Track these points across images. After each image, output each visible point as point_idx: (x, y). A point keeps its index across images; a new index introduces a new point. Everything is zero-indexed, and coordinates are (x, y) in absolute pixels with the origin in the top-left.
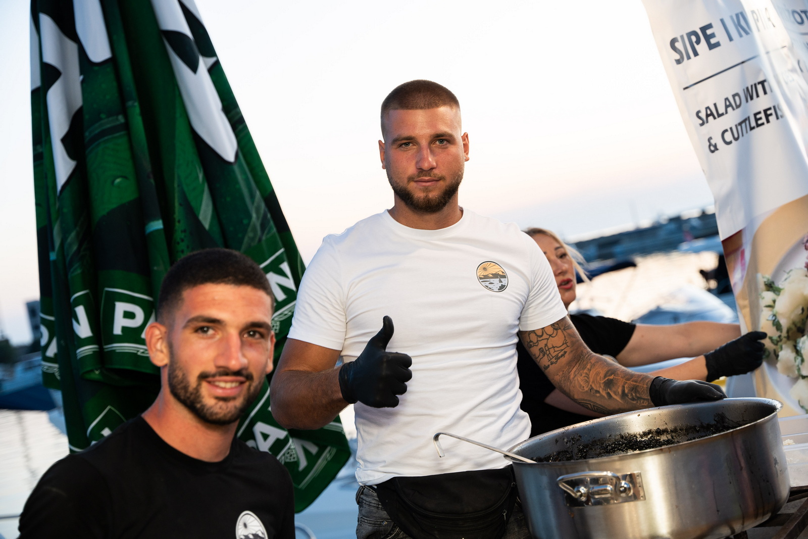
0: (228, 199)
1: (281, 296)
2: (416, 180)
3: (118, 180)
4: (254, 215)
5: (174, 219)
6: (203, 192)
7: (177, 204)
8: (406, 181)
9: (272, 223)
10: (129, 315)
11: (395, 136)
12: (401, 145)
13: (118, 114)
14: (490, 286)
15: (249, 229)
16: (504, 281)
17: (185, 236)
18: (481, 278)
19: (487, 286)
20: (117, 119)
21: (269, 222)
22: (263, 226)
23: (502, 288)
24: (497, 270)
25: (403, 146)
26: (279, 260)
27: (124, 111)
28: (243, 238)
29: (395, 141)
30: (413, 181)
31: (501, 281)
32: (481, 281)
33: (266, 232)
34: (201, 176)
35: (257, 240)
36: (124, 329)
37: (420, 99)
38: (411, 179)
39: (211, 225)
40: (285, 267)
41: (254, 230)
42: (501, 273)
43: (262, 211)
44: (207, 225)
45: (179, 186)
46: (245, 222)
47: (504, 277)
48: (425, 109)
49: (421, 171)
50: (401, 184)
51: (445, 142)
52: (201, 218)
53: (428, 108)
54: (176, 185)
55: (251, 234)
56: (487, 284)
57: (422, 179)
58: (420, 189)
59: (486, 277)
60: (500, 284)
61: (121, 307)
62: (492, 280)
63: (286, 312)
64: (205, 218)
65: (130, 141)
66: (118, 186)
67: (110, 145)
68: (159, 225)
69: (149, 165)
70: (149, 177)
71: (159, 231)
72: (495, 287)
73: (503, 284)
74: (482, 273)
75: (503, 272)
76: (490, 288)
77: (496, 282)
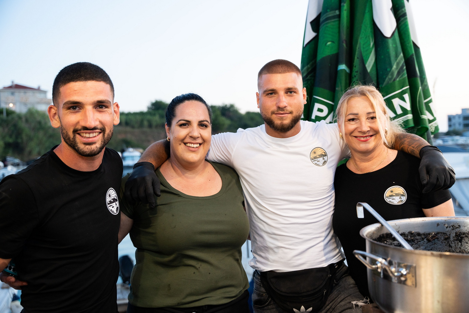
0: (382, 57)
1: (399, 111)
2: (276, 113)
3: (329, 43)
4: (394, 67)
5: (353, 65)
6: (371, 52)
7: (356, 58)
8: (270, 113)
9: (405, 71)
10: (320, 110)
11: (265, 89)
12: (268, 94)
13: (336, 10)
14: (318, 163)
15: (390, 74)
17: (357, 75)
18: (312, 159)
19: (316, 164)
20: (335, 12)
21: (403, 71)
22: (399, 73)
23: (325, 162)
24: (321, 152)
25: (269, 94)
26: (404, 92)
27: (340, 8)
28: (386, 78)
29: (265, 91)
30: (274, 114)
31: (324, 159)
32: (312, 161)
33: (400, 76)
34: (372, 44)
35: (393, 80)
36: (316, 117)
37: (280, 68)
38: (273, 113)
39: (372, 70)
40: (407, 96)
41: (392, 74)
42: (323, 154)
43: (401, 65)
44: (369, 70)
45: (359, 48)
46: (388, 70)
47: (326, 155)
48: (282, 73)
49: (279, 108)
50: (267, 116)
51: (293, 93)
52: (367, 66)
53: (284, 73)
54: (357, 48)
55: (390, 77)
56: (316, 162)
57: (279, 113)
58: (278, 119)
59: (315, 158)
60: (323, 161)
61: (317, 106)
62: (319, 159)
63: (400, 121)
64: (369, 66)
65: (339, 24)
66: (329, 46)
67: (329, 25)
68: (343, 67)
69: (344, 36)
70: (343, 42)
71: (342, 70)
72: (321, 163)
73: (325, 160)
74: (313, 155)
75: (325, 153)
76: (318, 164)
77: (321, 159)
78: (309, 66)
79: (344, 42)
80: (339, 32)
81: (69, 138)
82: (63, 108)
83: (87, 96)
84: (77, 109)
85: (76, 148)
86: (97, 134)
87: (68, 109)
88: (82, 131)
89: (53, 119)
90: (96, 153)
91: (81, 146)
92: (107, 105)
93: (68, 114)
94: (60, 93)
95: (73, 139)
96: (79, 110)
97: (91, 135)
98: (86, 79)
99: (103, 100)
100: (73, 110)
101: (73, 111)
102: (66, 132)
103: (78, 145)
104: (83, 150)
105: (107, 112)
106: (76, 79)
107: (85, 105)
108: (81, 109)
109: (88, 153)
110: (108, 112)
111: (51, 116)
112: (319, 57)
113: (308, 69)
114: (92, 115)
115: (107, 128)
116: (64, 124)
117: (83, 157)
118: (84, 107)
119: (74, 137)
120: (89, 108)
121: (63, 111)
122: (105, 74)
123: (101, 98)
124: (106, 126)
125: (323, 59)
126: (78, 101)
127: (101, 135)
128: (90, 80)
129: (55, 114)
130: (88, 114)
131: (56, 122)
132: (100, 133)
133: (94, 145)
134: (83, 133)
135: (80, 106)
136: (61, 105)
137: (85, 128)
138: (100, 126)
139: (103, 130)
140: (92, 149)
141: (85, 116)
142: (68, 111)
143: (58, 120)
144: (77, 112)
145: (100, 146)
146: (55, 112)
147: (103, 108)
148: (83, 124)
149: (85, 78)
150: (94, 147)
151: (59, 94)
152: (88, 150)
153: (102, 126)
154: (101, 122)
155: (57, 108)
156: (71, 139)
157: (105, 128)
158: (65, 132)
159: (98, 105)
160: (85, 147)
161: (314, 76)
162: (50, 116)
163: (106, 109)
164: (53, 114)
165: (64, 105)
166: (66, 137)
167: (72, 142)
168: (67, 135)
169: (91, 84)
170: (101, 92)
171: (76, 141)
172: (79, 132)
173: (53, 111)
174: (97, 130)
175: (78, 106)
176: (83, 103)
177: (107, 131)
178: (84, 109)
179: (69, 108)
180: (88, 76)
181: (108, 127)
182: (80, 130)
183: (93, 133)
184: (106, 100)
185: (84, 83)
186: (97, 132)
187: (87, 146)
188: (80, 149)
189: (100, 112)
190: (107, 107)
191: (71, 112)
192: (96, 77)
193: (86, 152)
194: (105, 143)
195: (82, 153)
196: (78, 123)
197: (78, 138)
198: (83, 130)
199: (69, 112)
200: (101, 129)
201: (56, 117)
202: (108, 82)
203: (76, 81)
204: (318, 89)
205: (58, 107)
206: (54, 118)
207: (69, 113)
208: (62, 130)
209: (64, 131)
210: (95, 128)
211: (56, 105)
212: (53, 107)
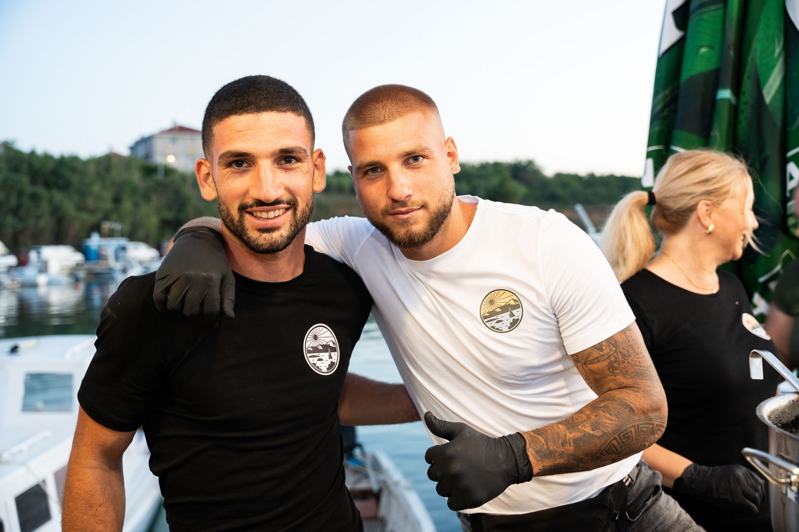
0: (795, 75)
2: (391, 212)
3: (703, 50)
5: (741, 91)
6: (773, 67)
7: (746, 77)
8: (381, 215)
14: (498, 326)
16: (517, 313)
17: (745, 108)
18: (485, 317)
19: (493, 327)
23: (515, 324)
24: (507, 300)
25: (370, 173)
29: (359, 168)
30: (388, 214)
31: (512, 315)
32: (485, 321)
34: (778, 50)
38: (386, 212)
39: (773, 99)
42: (512, 303)
44: (768, 99)
45: (752, 59)
47: (517, 306)
49: (393, 202)
50: (376, 220)
52: (765, 92)
54: (749, 59)
56: (494, 323)
57: (397, 211)
59: (493, 313)
60: (511, 320)
62: (500, 317)
64: (769, 93)
65: (725, 14)
66: (703, 56)
67: (705, 17)
68: (725, 94)
69: (732, 37)
70: (729, 48)
71: (724, 100)
72: (504, 326)
73: (516, 318)
74: (488, 309)
75: (515, 300)
76: (498, 329)
77: (506, 318)
78: (667, 92)
79: (732, 47)
80: (724, 29)
81: (232, 220)
82: (219, 163)
83: (260, 142)
84: (245, 165)
85: (245, 238)
86: (281, 211)
87: (227, 167)
88: (255, 208)
89: (204, 184)
90: (281, 247)
91: (253, 235)
92: (299, 155)
93: (228, 175)
94: (213, 135)
95: (238, 221)
96: (249, 167)
97: (271, 214)
98: (259, 108)
99: (290, 147)
100: (236, 168)
101: (237, 171)
102: (227, 208)
103: (249, 232)
104: (257, 242)
105: (298, 170)
106: (241, 109)
107: (257, 158)
108: (251, 166)
109: (266, 247)
110: (302, 168)
111: (202, 179)
112: (686, 75)
113: (664, 98)
114: (271, 176)
115: (299, 200)
116: (222, 194)
117: (257, 254)
118: (256, 162)
119: (240, 218)
120: (266, 165)
121: (220, 171)
122: (296, 98)
123: (288, 143)
124: (299, 196)
125: (692, 78)
126: (245, 151)
127: (290, 213)
128: (265, 111)
129: (208, 174)
130: (263, 175)
131: (210, 189)
132: (287, 209)
133: (276, 232)
134: (256, 211)
135: (249, 160)
136: (216, 159)
137: (260, 203)
138: (286, 197)
139: (292, 205)
140: (274, 239)
141: (258, 179)
142: (229, 169)
143: (212, 185)
144: (244, 172)
145: (288, 233)
146: (207, 172)
147: (293, 162)
148: (255, 194)
149: (257, 108)
150: (276, 236)
151: (212, 138)
152: (266, 241)
153: (291, 196)
154: (288, 190)
155: (211, 164)
156: (236, 222)
157: (296, 199)
158: (225, 208)
159: (281, 157)
160: (261, 235)
161: (675, 111)
162: (200, 179)
163: (298, 164)
164: (205, 176)
165: (219, 158)
166: (227, 218)
167: (237, 226)
168: (228, 214)
169: (269, 118)
170: (287, 132)
171: (244, 226)
172: (249, 210)
173: (204, 170)
174: (282, 205)
175: (246, 161)
176: (254, 154)
177: (301, 206)
178: (257, 167)
179: (229, 165)
180: (262, 103)
181: (302, 199)
182: (251, 206)
183: (274, 210)
184: (296, 147)
185: (254, 117)
186: (283, 209)
187: (265, 235)
188: (252, 239)
189: (287, 170)
190: (298, 160)
191: (234, 173)
192: (277, 105)
193: (262, 245)
194: (297, 227)
195: (254, 246)
196: (246, 193)
197: (249, 220)
198: (257, 207)
199: (231, 171)
200: (288, 203)
201: (210, 180)
202: (302, 111)
203: (241, 114)
204: (679, 134)
205: (212, 162)
206: (206, 183)
207: (230, 173)
208: (220, 205)
209: (222, 206)
210: (277, 202)
211: (208, 158)
212: (203, 161)
